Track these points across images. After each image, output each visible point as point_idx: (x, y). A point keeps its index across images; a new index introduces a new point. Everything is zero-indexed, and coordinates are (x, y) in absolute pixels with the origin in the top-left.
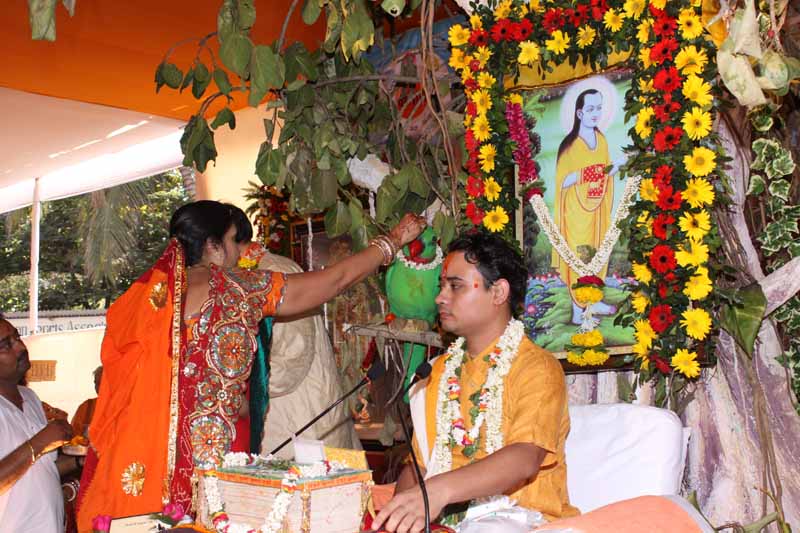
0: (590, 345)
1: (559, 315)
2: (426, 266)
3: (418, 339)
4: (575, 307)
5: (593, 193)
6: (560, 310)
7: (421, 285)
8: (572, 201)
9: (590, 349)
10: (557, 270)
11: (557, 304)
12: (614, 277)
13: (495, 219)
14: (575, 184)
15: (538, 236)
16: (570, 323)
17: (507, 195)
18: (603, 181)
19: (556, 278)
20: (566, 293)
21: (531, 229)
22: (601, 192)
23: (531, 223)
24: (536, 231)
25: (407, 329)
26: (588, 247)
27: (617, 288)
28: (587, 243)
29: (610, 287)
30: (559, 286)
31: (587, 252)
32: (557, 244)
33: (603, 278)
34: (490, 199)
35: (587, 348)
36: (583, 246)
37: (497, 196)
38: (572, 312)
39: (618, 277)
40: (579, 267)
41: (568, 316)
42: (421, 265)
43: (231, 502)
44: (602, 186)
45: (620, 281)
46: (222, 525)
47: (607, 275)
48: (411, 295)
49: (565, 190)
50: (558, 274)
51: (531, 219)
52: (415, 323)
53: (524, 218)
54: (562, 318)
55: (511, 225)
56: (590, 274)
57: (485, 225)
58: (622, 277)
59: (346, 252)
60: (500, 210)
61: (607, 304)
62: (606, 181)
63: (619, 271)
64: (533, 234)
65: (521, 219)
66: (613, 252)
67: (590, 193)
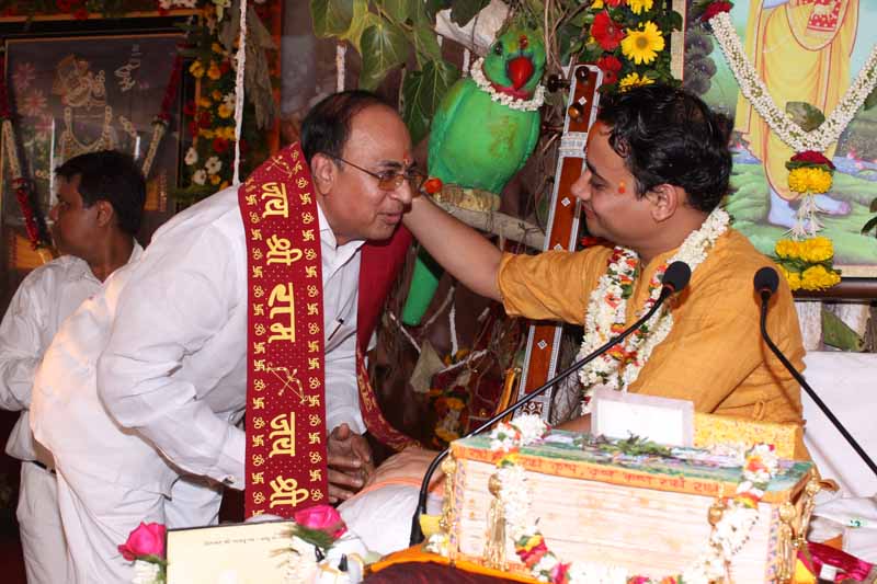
0: (816, 260)
1: (747, 207)
2: (526, 104)
3: (482, 222)
4: (775, 198)
5: (817, 22)
6: (746, 201)
7: (513, 135)
8: (778, 29)
9: (816, 264)
10: (744, 137)
11: (741, 189)
12: (849, 157)
13: (642, 43)
14: (785, 4)
15: (712, 79)
16: (763, 221)
17: (665, 5)
18: (838, 5)
19: (742, 147)
20: (758, 174)
21: (699, 67)
22: (835, 21)
23: (700, 56)
24: (710, 71)
25: (465, 204)
26: (806, 106)
27: (854, 174)
28: (802, 99)
29: (840, 172)
30: (746, 161)
31: (804, 113)
32: (760, 94)
33: (830, 156)
34: (636, 9)
35: (811, 264)
36: (795, 104)
37: (649, 4)
38: (769, 204)
39: (856, 158)
40: (796, 135)
41: (760, 211)
42: (520, 100)
43: (552, 516)
44: (836, 13)
45: (859, 165)
46: (547, 563)
47: (837, 154)
48: (492, 149)
49: (767, 13)
50: (746, 143)
51: (700, 51)
52: (477, 195)
53: (687, 47)
54: (749, 213)
55: (664, 56)
56: (815, 149)
57: (624, 52)
58: (864, 159)
59: (85, 74)
60: (651, 27)
61: (833, 198)
62: (844, 5)
63: (860, 149)
64: (701, 76)
65: (682, 50)
66: (853, 120)
67: (814, 22)
